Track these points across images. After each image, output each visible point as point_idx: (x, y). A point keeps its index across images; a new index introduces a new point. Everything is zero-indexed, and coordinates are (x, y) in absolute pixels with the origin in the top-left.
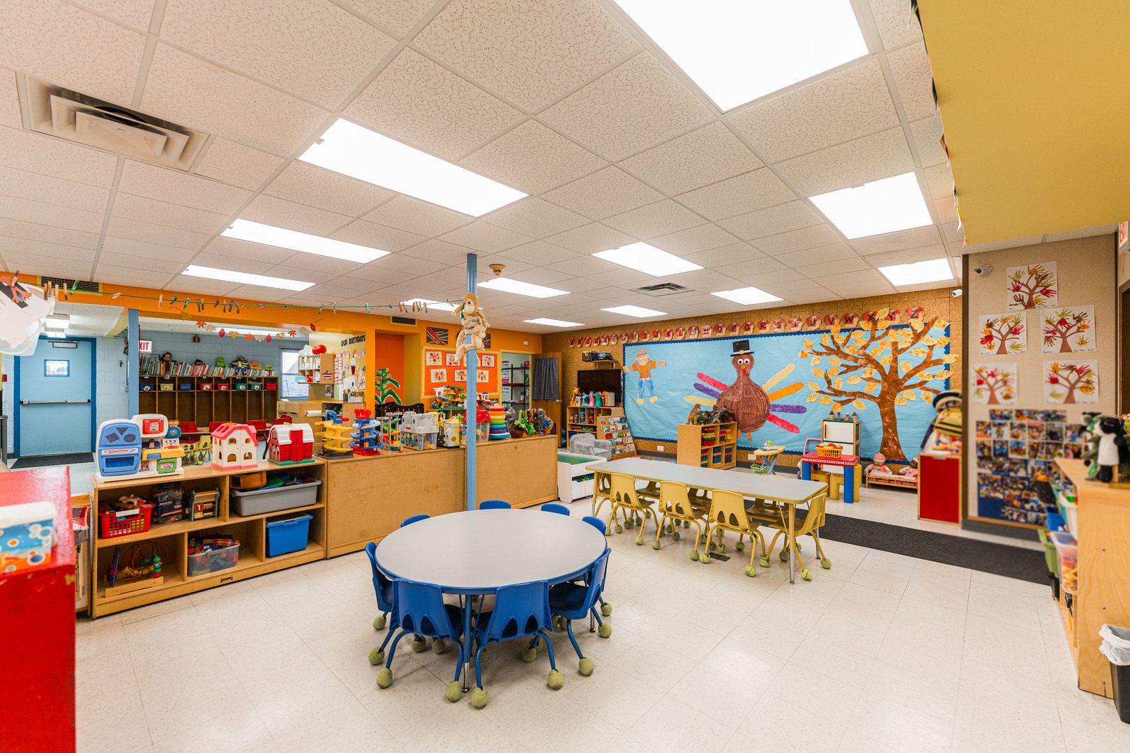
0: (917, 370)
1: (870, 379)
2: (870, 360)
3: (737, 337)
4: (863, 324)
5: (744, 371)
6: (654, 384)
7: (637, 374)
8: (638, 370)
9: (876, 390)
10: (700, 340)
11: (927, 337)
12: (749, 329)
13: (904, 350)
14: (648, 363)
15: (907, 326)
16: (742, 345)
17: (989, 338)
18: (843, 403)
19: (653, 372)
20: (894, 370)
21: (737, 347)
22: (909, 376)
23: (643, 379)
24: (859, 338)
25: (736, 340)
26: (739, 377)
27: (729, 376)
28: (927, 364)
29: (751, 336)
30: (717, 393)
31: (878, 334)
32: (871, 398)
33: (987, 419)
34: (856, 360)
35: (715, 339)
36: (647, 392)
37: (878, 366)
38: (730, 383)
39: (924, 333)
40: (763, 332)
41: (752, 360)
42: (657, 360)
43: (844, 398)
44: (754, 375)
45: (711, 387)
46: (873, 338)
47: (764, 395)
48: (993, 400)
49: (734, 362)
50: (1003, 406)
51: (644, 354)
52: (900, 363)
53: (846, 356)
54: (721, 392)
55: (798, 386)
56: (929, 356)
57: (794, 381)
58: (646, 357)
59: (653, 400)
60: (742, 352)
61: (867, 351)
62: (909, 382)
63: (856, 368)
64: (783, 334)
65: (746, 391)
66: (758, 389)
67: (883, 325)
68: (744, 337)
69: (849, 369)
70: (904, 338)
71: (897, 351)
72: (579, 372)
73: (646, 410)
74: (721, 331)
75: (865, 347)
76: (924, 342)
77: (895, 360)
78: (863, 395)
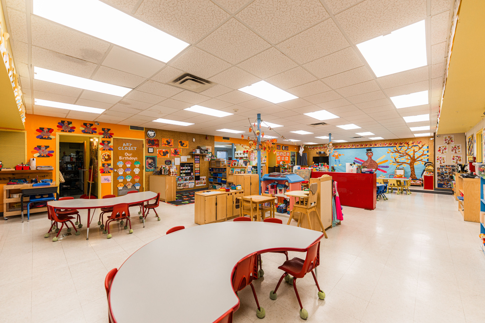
0: (420, 156)
1: (407, 159)
2: (407, 154)
3: (368, 148)
4: (405, 145)
5: (370, 157)
6: (340, 161)
7: (334, 158)
9: (409, 162)
10: (356, 148)
11: (422, 148)
12: (371, 146)
13: (416, 152)
14: (338, 155)
15: (417, 146)
16: (369, 150)
17: (440, 150)
18: (400, 165)
19: (340, 157)
20: (414, 157)
21: (368, 150)
22: (418, 158)
23: (336, 159)
24: (404, 149)
25: (367, 149)
26: (368, 159)
27: (366, 158)
28: (422, 155)
29: (372, 148)
30: (361, 163)
31: (409, 148)
32: (408, 164)
33: (439, 167)
34: (403, 154)
35: (360, 148)
36: (338, 163)
37: (409, 156)
38: (365, 160)
39: (422, 147)
40: (376, 146)
41: (372, 154)
42: (341, 154)
43: (400, 164)
44: (373, 158)
45: (359, 161)
46: (408, 149)
47: (376, 163)
48: (441, 163)
49: (367, 154)
50: (443, 164)
51: (337, 152)
52: (415, 155)
53: (400, 153)
54: (363, 163)
55: (387, 161)
56: (423, 153)
57: (385, 159)
58: (337, 153)
59: (340, 165)
60: (369, 152)
61: (406, 152)
62: (418, 160)
63: (403, 156)
64: (382, 147)
65: (371, 162)
66: (374, 162)
67: (411, 145)
68: (370, 148)
69: (401, 156)
70: (416, 149)
71: (414, 152)
72: (314, 158)
73: (337, 168)
74: (363, 146)
75: (406, 151)
76: (422, 150)
77: (414, 154)
78: (405, 163)
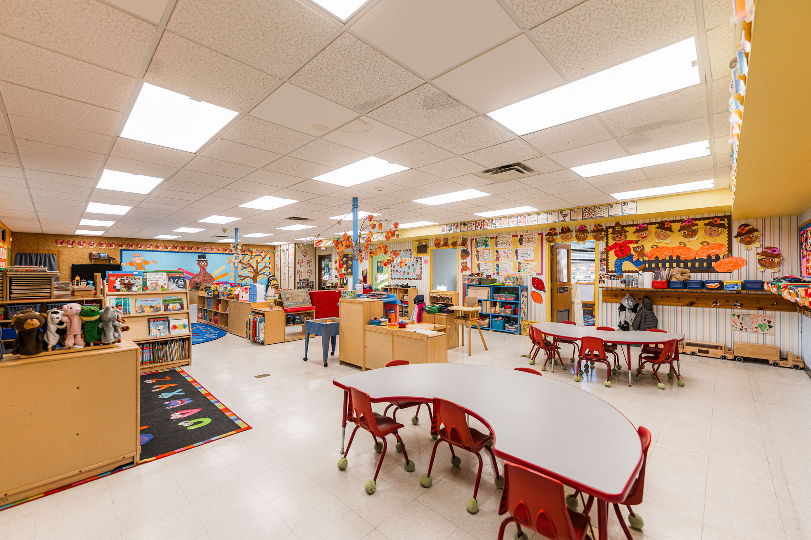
0: (263, 269)
1: (250, 272)
2: (250, 266)
3: (200, 253)
4: (248, 253)
5: (203, 268)
8: (134, 265)
9: (252, 275)
10: (179, 253)
11: (265, 259)
13: (259, 263)
14: (142, 262)
15: (260, 255)
16: (202, 257)
17: (299, 263)
18: (242, 280)
19: (146, 267)
20: (257, 269)
21: (200, 257)
22: (261, 271)
23: (138, 271)
24: (247, 258)
25: (199, 254)
26: (201, 271)
27: (196, 270)
28: (265, 267)
29: (206, 253)
30: (189, 278)
31: (253, 257)
32: (251, 278)
34: (246, 265)
35: (188, 253)
37: (253, 268)
38: (196, 273)
39: (264, 258)
40: (212, 252)
41: (207, 263)
42: (149, 260)
43: (242, 278)
44: (208, 270)
46: (251, 259)
47: (213, 278)
49: (198, 264)
51: (140, 257)
52: (259, 267)
53: (243, 264)
54: (191, 277)
55: (227, 274)
56: (266, 265)
57: (225, 272)
58: (141, 258)
60: (202, 260)
61: (250, 263)
62: (261, 273)
63: (246, 268)
64: (221, 254)
65: (204, 277)
66: (210, 276)
67: (254, 254)
68: (203, 253)
69: (244, 268)
70: (259, 259)
71: (258, 263)
72: (72, 265)
74: (191, 250)
75: (249, 261)
76: (264, 261)
77: (257, 266)
78: (248, 277)
